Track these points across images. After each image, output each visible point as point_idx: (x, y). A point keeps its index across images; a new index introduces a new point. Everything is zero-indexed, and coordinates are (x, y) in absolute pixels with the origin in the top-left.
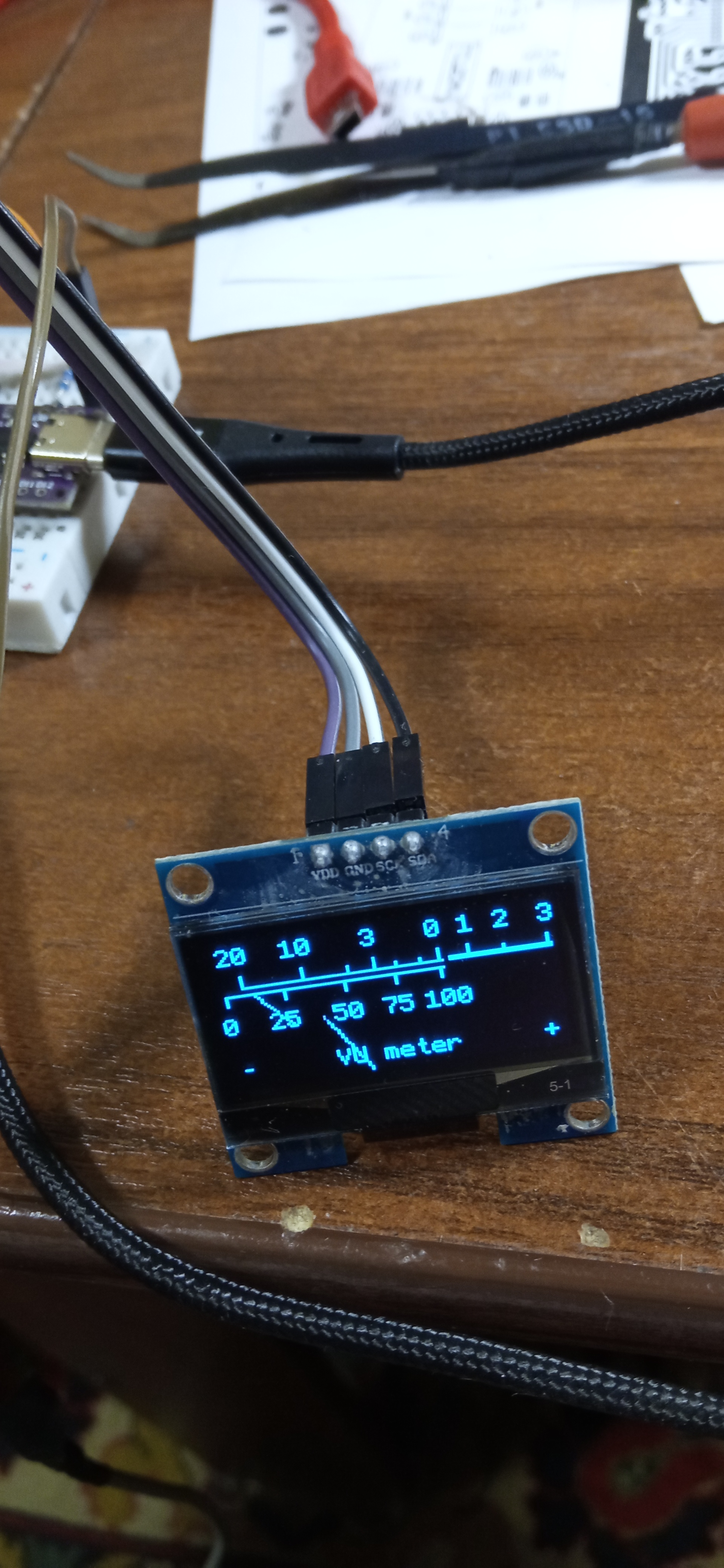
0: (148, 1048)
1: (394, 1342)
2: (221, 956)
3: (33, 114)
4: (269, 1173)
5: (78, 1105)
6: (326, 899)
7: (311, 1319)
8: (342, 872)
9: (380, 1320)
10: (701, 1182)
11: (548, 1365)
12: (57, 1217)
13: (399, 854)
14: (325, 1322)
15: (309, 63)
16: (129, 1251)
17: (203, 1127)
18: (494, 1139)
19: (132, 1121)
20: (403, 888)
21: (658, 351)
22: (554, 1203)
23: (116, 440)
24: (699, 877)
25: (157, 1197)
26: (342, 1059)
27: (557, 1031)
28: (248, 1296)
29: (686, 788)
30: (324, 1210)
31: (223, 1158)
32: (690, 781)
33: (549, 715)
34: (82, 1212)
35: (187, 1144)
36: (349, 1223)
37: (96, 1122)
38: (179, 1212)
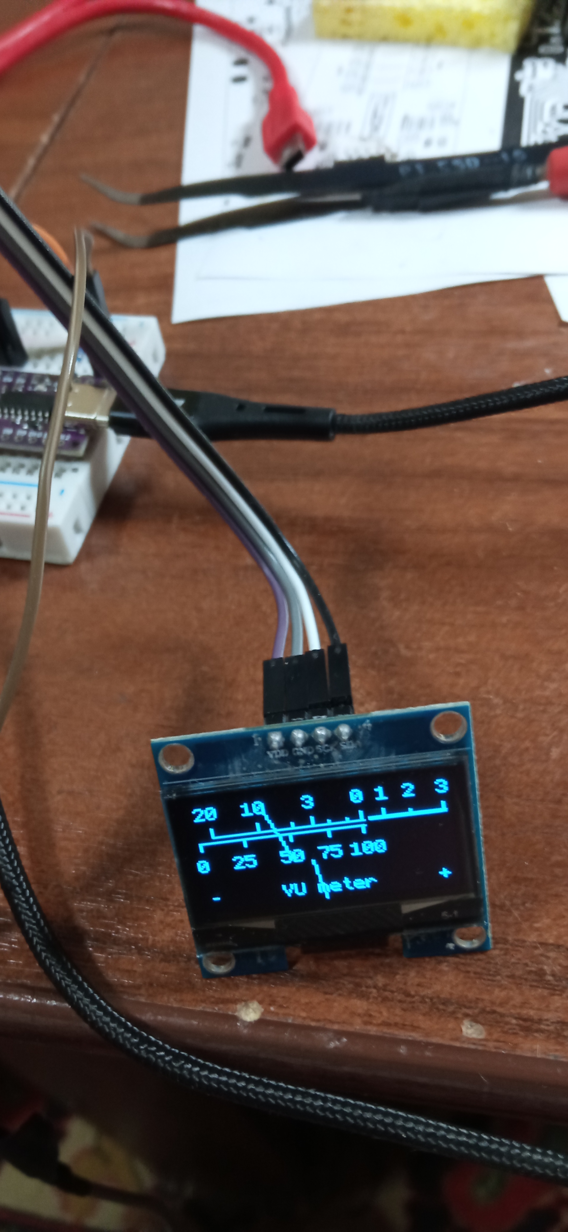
0: (137, 875)
1: (323, 1109)
2: (198, 813)
3: (52, 139)
4: (228, 975)
5: (83, 918)
6: (277, 772)
7: (260, 1089)
8: (290, 752)
9: (312, 1091)
10: (554, 990)
11: (438, 1128)
12: (67, 1005)
13: (333, 740)
14: (270, 1091)
15: (265, 109)
16: (122, 1034)
17: (178, 938)
18: (399, 953)
19: (125, 932)
20: (336, 765)
21: (529, 343)
22: (443, 1004)
23: (117, 406)
24: (555, 753)
25: (143, 991)
26: (286, 892)
27: (449, 875)
28: (212, 1070)
29: (546, 684)
30: (270, 1005)
31: (193, 962)
32: (548, 678)
33: (443, 624)
34: (87, 1003)
35: (166, 951)
36: (289, 1015)
37: (97, 932)
38: (160, 1003)
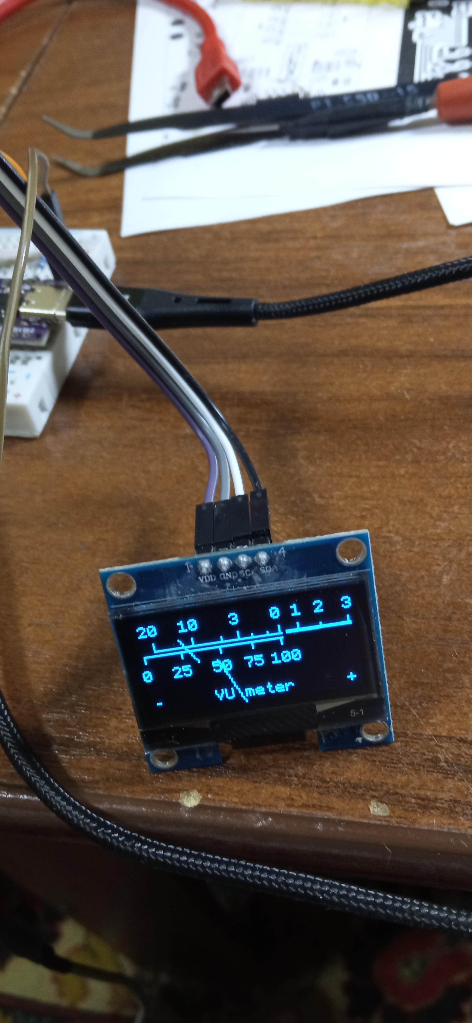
0: (95, 690)
1: (252, 876)
2: (141, 632)
3: (20, 91)
4: (172, 769)
5: (51, 727)
6: (208, 595)
7: (199, 862)
8: (218, 577)
9: (243, 862)
10: (447, 774)
11: (350, 890)
12: (37, 798)
13: (254, 565)
14: (208, 864)
15: (198, 58)
16: (83, 819)
17: (130, 741)
18: (315, 747)
19: (85, 737)
20: (257, 587)
21: (421, 243)
22: (354, 788)
23: (73, 302)
24: (446, 579)
25: (101, 785)
26: (218, 696)
27: (355, 678)
28: (158, 848)
29: (438, 523)
30: (208, 793)
31: (142, 760)
32: (440, 518)
33: (351, 476)
34: (53, 795)
35: (120, 751)
36: (223, 801)
37: (62, 738)
38: (115, 794)
